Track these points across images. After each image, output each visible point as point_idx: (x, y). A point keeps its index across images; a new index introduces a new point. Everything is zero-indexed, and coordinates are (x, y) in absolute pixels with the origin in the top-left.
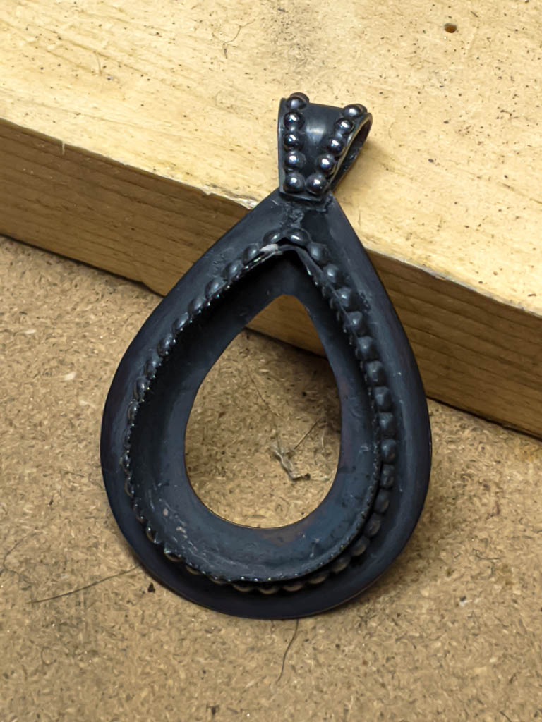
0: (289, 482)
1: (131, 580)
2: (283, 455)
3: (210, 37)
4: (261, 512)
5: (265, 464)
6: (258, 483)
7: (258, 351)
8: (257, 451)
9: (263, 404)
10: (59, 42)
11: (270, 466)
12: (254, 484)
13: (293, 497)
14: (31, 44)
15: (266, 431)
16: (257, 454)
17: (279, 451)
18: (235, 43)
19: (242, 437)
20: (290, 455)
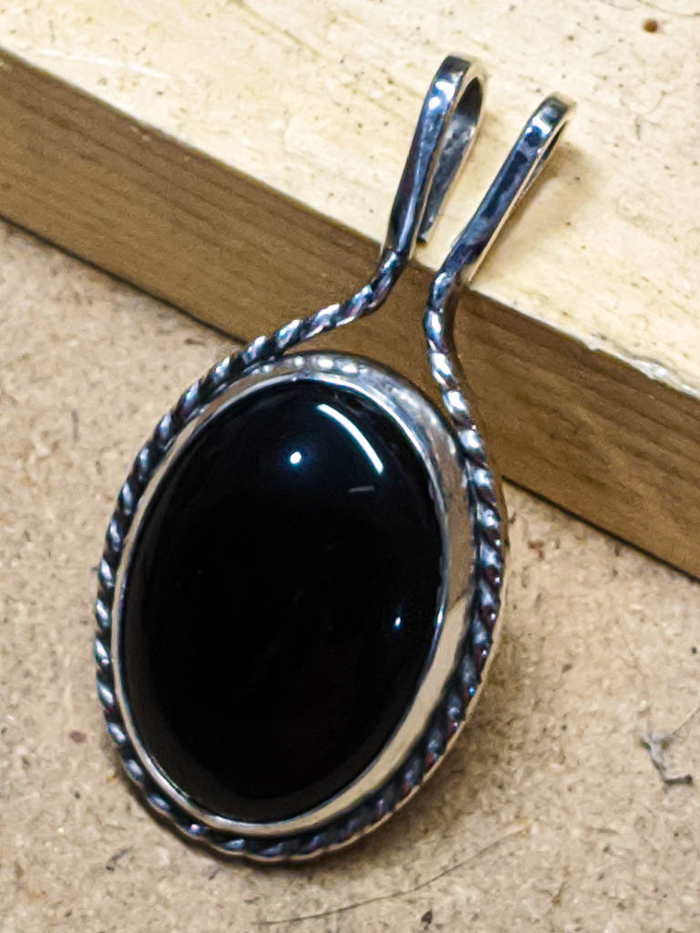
0: (660, 785)
1: (409, 907)
2: (655, 743)
3: (616, 104)
4: (613, 826)
5: (625, 752)
6: (613, 781)
7: (630, 576)
8: (615, 730)
9: (631, 659)
10: (389, 88)
11: (633, 757)
12: (607, 781)
13: (664, 809)
14: (346, 85)
15: (631, 701)
16: (615, 736)
17: (650, 736)
18: (653, 118)
19: (594, 707)
20: (665, 744)
